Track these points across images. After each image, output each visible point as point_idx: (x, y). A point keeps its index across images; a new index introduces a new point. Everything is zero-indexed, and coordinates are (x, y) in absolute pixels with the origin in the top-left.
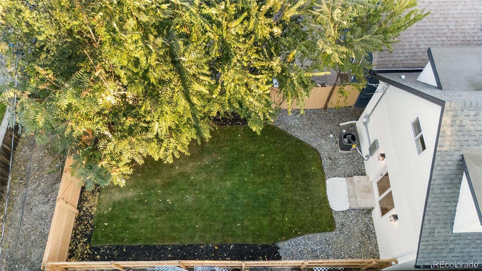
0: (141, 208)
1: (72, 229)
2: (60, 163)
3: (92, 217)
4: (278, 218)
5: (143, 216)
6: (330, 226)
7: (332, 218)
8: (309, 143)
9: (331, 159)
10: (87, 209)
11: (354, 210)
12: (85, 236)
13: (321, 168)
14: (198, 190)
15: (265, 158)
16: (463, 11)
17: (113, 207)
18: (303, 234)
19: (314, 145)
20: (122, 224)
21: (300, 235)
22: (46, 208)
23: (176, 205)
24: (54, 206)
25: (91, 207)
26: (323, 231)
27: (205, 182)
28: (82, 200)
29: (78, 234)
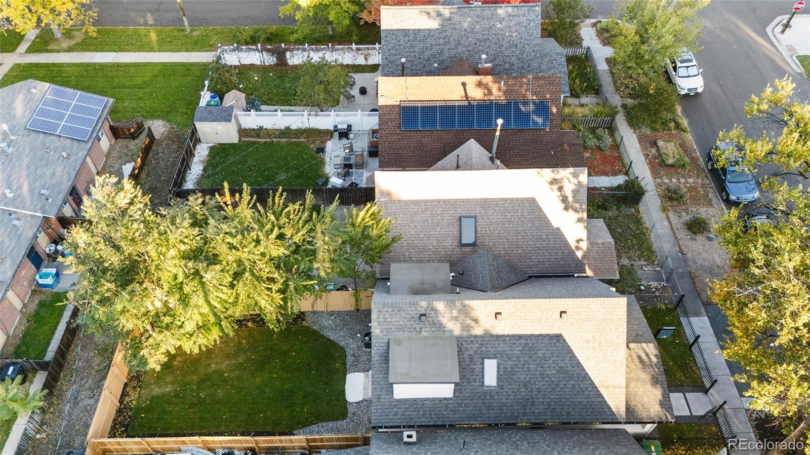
0: (176, 401)
1: (112, 420)
2: (108, 362)
3: (131, 409)
4: (298, 410)
5: (177, 409)
6: (343, 415)
7: (346, 408)
8: (338, 342)
9: (354, 356)
10: (128, 402)
11: (367, 401)
12: (124, 426)
13: (344, 364)
14: (230, 385)
15: (295, 356)
16: (441, 232)
17: (151, 401)
18: (317, 423)
19: (342, 344)
20: (158, 416)
21: (315, 424)
22: (92, 401)
23: (208, 399)
24: (99, 400)
25: (131, 401)
26: (336, 420)
27: (237, 379)
28: (124, 394)
29: (117, 424)
